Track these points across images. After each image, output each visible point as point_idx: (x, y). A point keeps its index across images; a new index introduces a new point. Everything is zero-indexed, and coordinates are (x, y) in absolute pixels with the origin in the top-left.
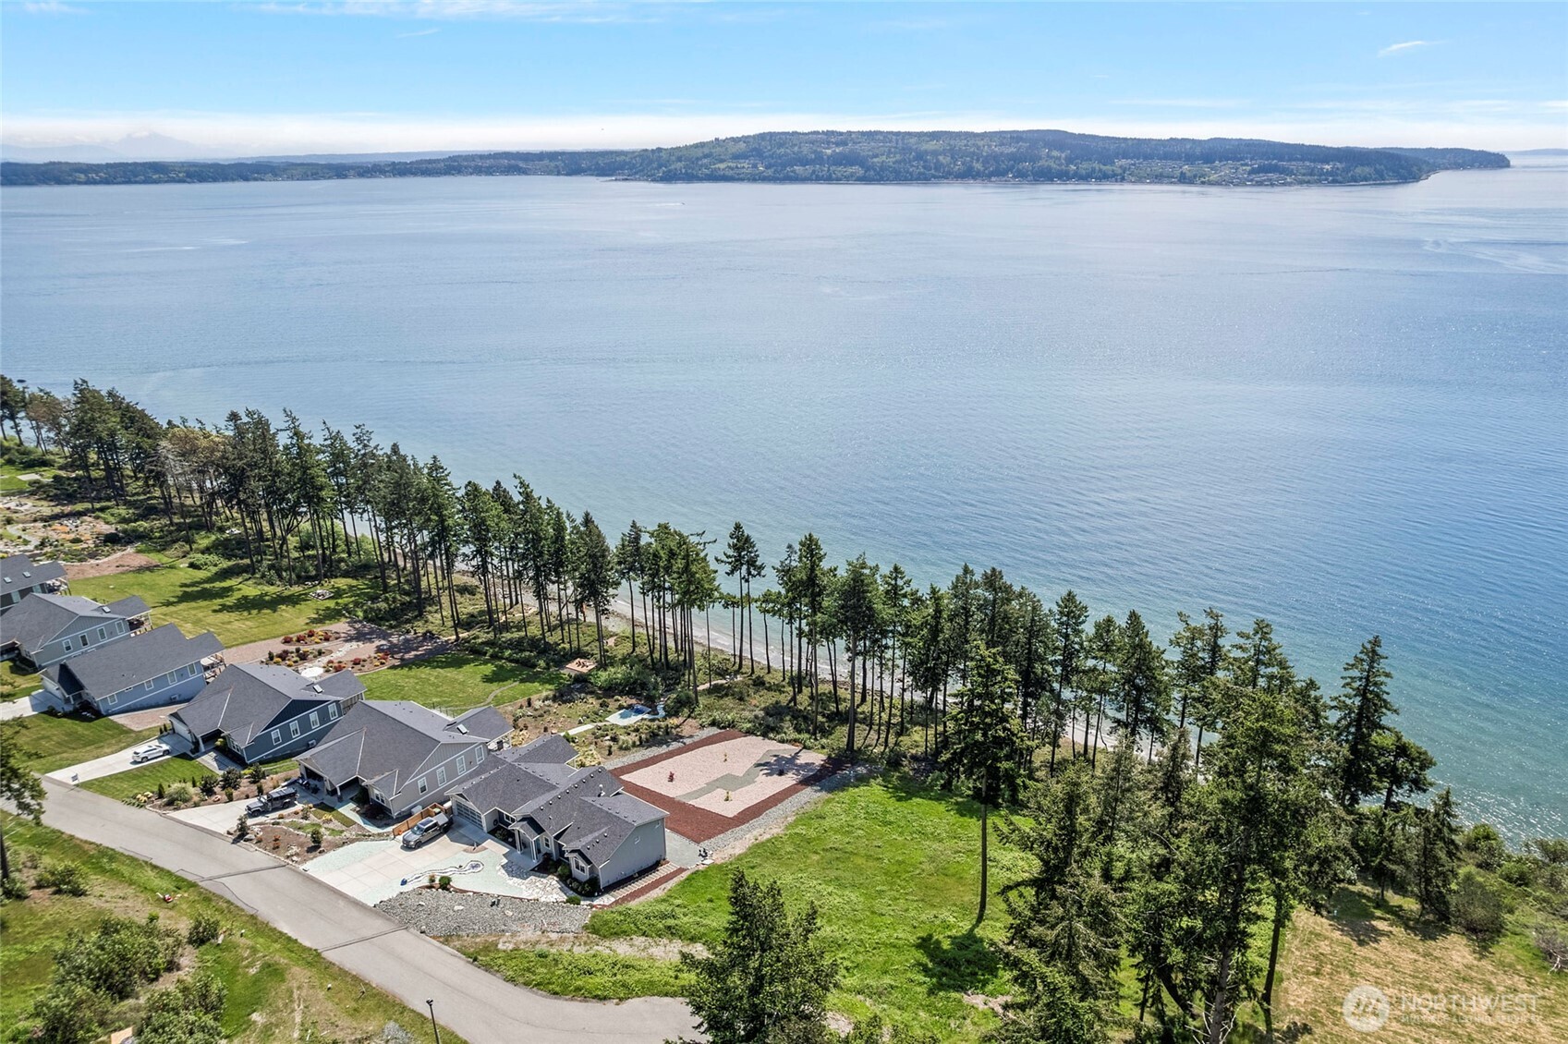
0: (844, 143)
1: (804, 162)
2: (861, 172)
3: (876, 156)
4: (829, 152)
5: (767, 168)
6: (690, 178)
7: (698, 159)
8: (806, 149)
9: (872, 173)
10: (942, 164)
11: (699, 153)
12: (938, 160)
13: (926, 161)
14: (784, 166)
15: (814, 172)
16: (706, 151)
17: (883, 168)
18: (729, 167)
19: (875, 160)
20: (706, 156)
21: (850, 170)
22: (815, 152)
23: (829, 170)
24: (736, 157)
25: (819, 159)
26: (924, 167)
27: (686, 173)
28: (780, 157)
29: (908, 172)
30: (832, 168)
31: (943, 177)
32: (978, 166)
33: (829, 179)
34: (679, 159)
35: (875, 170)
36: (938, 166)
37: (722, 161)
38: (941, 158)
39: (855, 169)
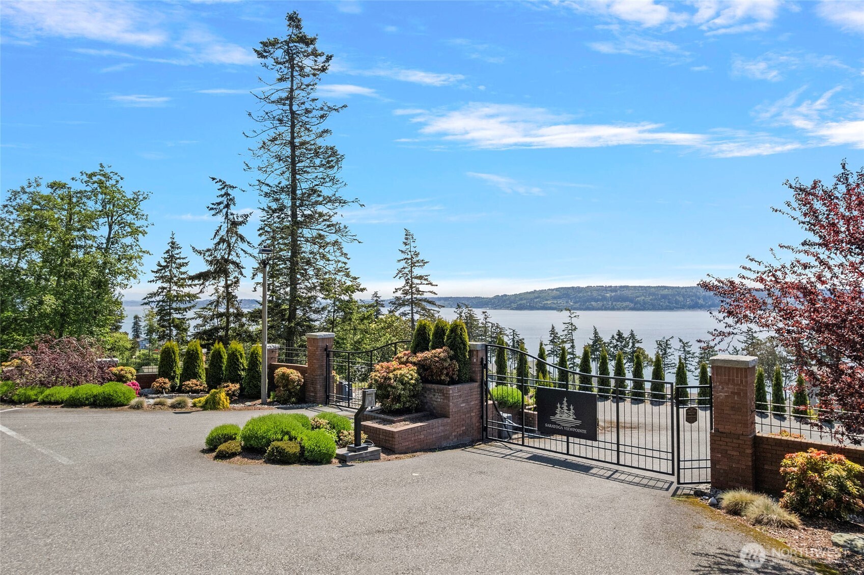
0: (616, 291)
1: (597, 300)
2: (632, 305)
3: (638, 297)
4: (608, 295)
5: (575, 303)
6: (532, 308)
7: (532, 299)
8: (595, 294)
9: (639, 305)
10: (679, 301)
11: (532, 296)
12: (676, 299)
13: (669, 299)
14: (585, 302)
15: (603, 305)
16: (536, 295)
17: (645, 303)
18: (553, 303)
19: (639, 299)
20: (536, 298)
21: (625, 304)
22: (600, 295)
23: (612, 304)
24: (554, 298)
25: (604, 299)
26: (669, 302)
27: (530, 306)
28: (580, 297)
29: (659, 305)
30: (614, 303)
31: (681, 308)
32: (701, 301)
33: (613, 309)
34: (521, 299)
35: (640, 304)
36: (677, 302)
37: (547, 300)
38: (677, 297)
39: (627, 303)
